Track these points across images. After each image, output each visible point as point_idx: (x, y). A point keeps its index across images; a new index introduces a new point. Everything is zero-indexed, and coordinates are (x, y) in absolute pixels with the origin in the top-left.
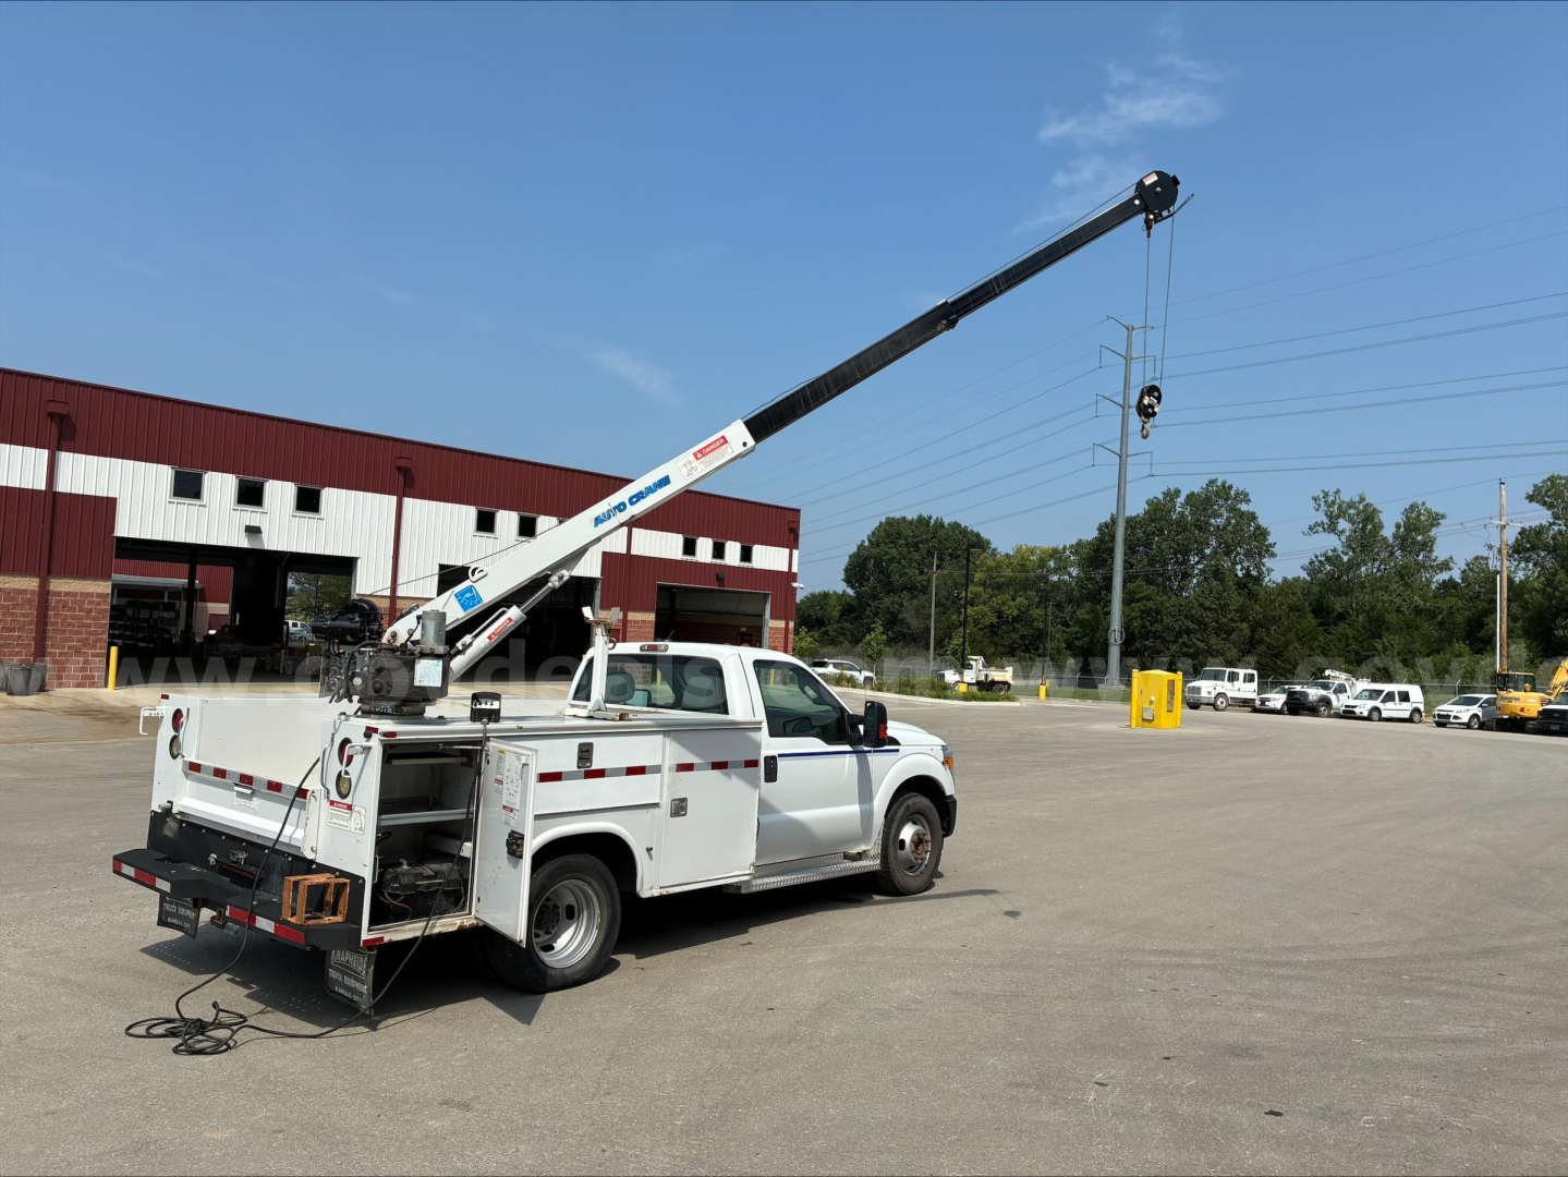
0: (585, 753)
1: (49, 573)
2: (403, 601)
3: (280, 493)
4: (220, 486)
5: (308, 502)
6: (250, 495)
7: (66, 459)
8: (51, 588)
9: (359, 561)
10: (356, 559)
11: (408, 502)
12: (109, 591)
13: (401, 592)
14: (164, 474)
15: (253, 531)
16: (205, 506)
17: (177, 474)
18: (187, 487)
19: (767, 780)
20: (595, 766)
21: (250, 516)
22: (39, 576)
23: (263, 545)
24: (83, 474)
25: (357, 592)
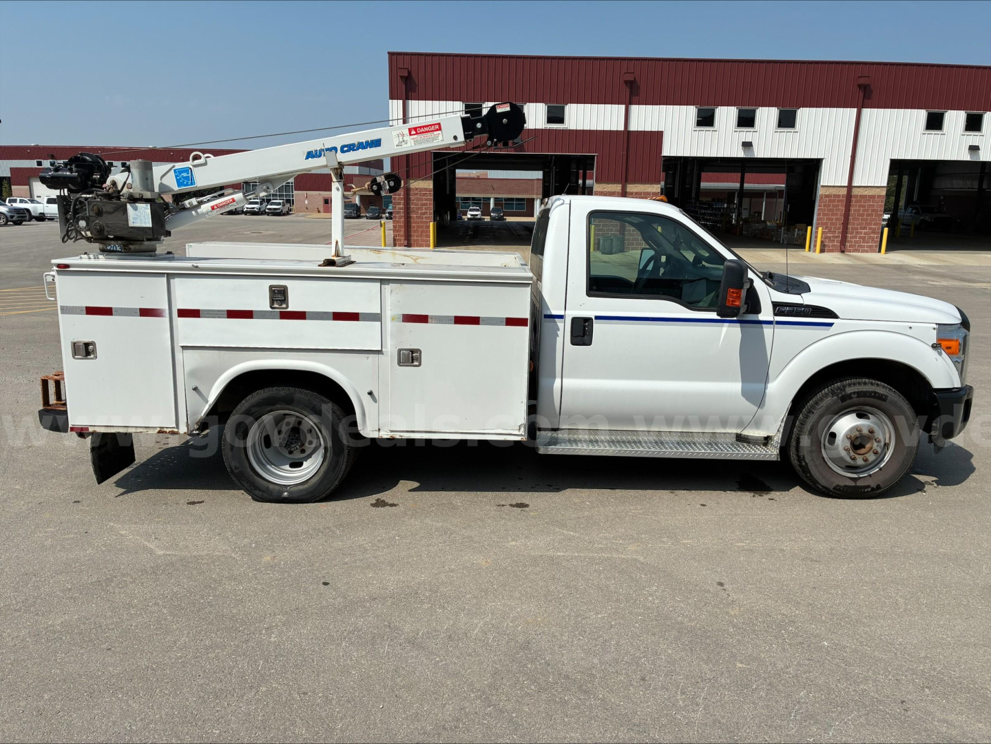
0: (279, 295)
1: (626, 181)
2: (859, 189)
3: (767, 116)
4: (726, 115)
5: (787, 121)
6: (746, 121)
7: (635, 109)
8: (628, 190)
9: (824, 161)
10: (822, 159)
11: (866, 112)
12: (659, 191)
13: (855, 183)
14: (690, 112)
15: (747, 145)
16: (716, 131)
17: (699, 112)
18: (706, 120)
19: (575, 341)
20: (293, 307)
21: (746, 134)
22: (621, 183)
23: (754, 155)
24: (645, 117)
25: (821, 184)
